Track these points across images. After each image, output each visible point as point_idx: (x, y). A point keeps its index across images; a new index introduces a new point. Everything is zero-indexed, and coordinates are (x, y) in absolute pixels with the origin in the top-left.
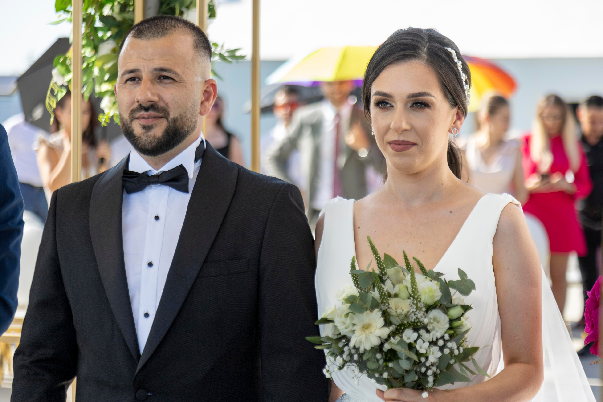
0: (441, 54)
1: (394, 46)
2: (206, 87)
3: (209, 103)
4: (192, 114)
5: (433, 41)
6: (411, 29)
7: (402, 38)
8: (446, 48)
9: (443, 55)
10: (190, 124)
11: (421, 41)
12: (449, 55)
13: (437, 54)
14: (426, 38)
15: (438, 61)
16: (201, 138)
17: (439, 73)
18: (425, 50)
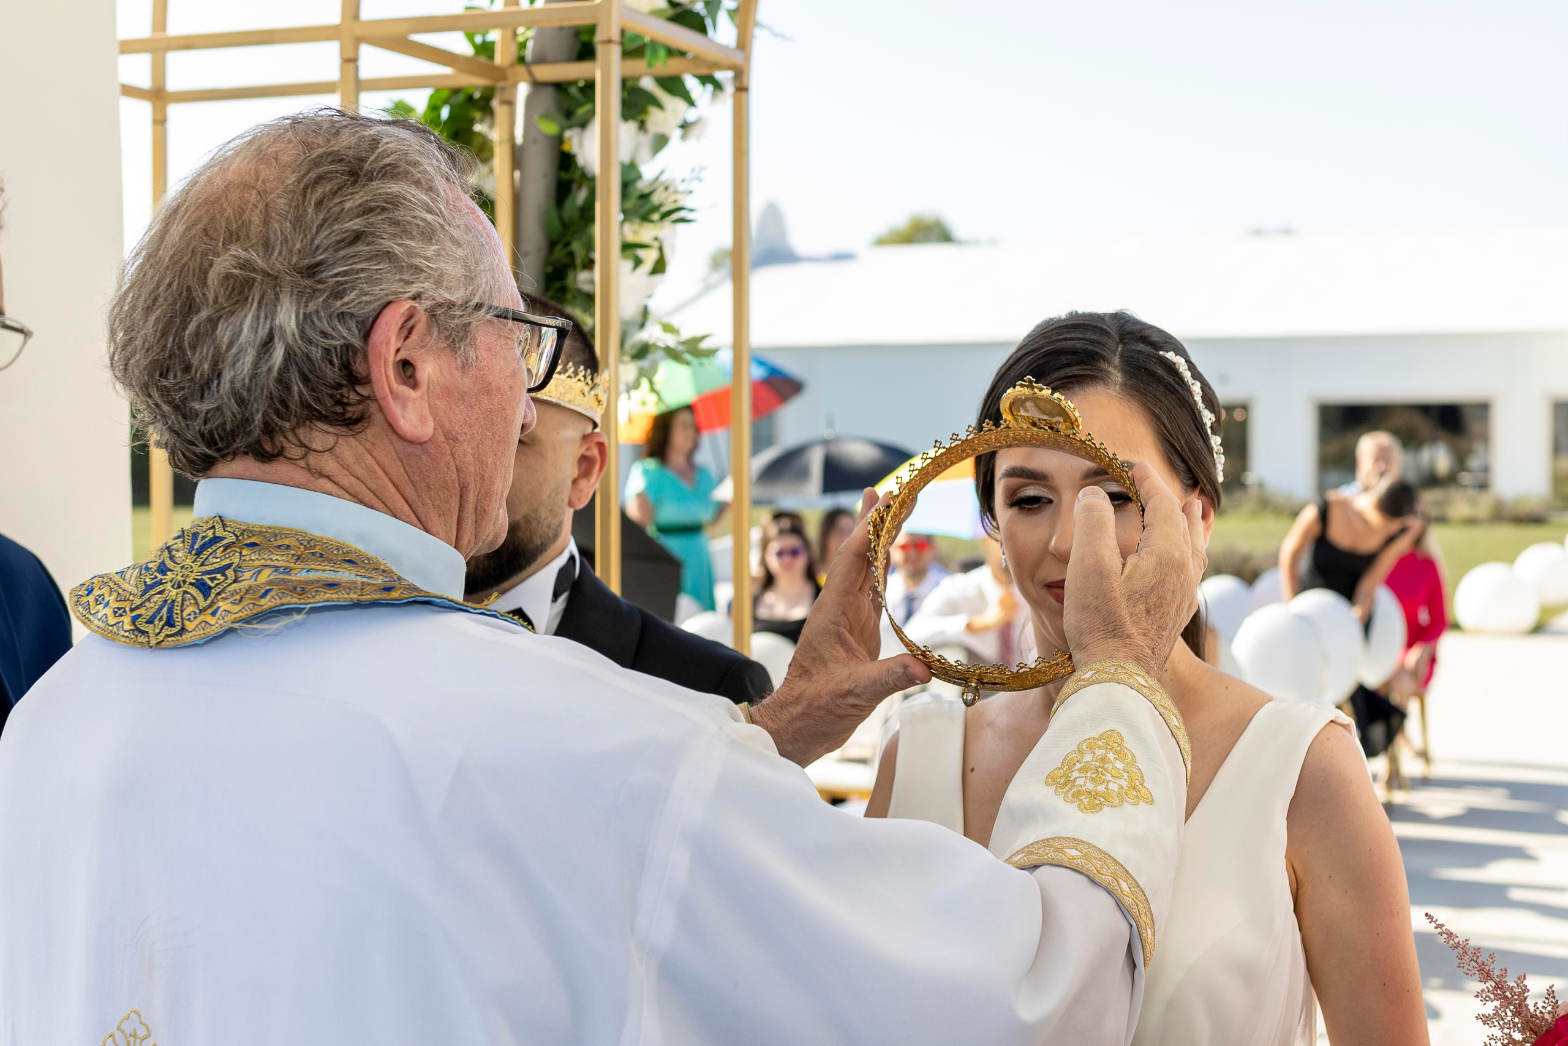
0: (1154, 369)
1: (1043, 357)
2: (584, 448)
3: (589, 481)
4: (551, 511)
5: (1132, 339)
6: (1074, 316)
7: (1060, 337)
8: (1161, 353)
9: (1160, 371)
10: (546, 530)
11: (1104, 340)
12: (1171, 368)
13: (1145, 369)
14: (1114, 333)
15: (1148, 385)
16: (571, 552)
17: (1154, 414)
18: (1117, 360)
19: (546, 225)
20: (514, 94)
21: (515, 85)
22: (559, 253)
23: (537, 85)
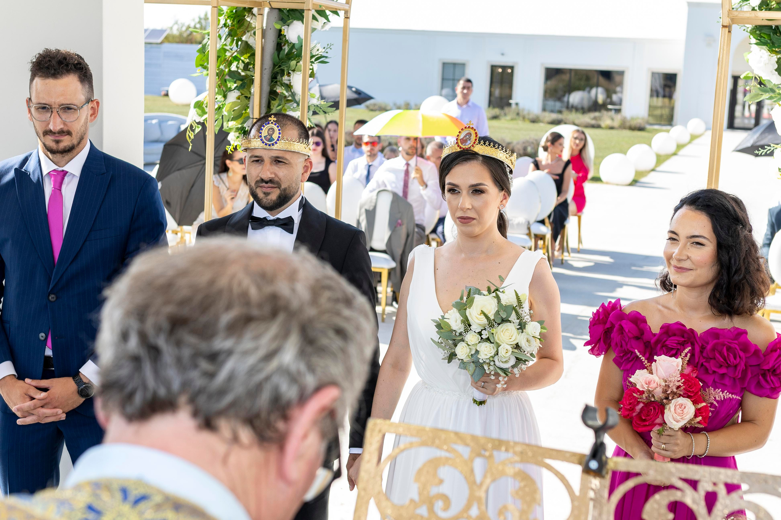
2: (306, 163)
3: (307, 173)
16: (302, 196)
19: (273, 59)
20: (264, 10)
21: (264, 8)
22: (277, 69)
23: (272, 9)
